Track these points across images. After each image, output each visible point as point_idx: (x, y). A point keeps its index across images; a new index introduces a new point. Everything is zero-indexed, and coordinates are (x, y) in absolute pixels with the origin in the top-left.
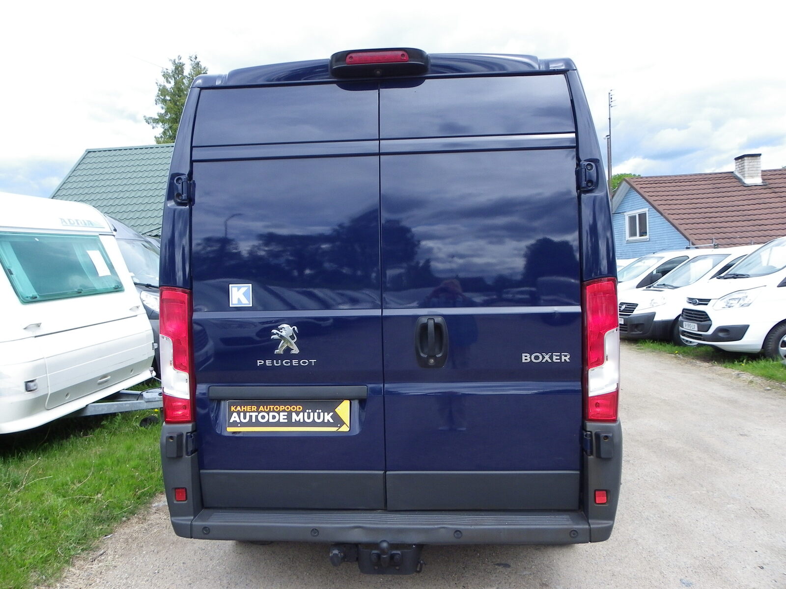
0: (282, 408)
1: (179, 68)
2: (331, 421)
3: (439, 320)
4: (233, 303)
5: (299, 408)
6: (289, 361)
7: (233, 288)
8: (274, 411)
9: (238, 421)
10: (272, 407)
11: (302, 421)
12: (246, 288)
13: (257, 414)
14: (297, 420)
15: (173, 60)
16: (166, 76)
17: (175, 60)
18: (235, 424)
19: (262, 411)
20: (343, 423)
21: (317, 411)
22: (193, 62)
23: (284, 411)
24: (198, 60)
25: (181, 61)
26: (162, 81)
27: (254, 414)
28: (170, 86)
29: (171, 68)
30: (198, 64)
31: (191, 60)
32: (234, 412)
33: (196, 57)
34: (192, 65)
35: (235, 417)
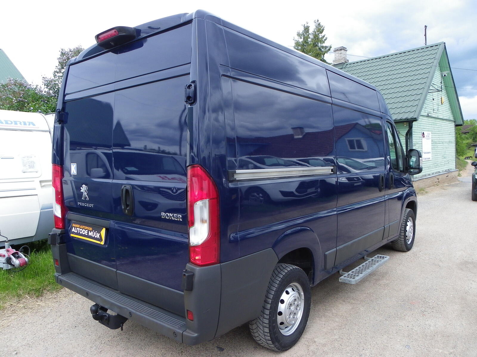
1: (307, 29)
3: (128, 187)
15: (303, 25)
16: (299, 35)
17: (304, 25)
22: (316, 24)
24: (319, 22)
25: (308, 25)
26: (297, 38)
28: (301, 40)
29: (301, 30)
30: (319, 24)
31: (315, 23)
33: (318, 20)
34: (315, 25)
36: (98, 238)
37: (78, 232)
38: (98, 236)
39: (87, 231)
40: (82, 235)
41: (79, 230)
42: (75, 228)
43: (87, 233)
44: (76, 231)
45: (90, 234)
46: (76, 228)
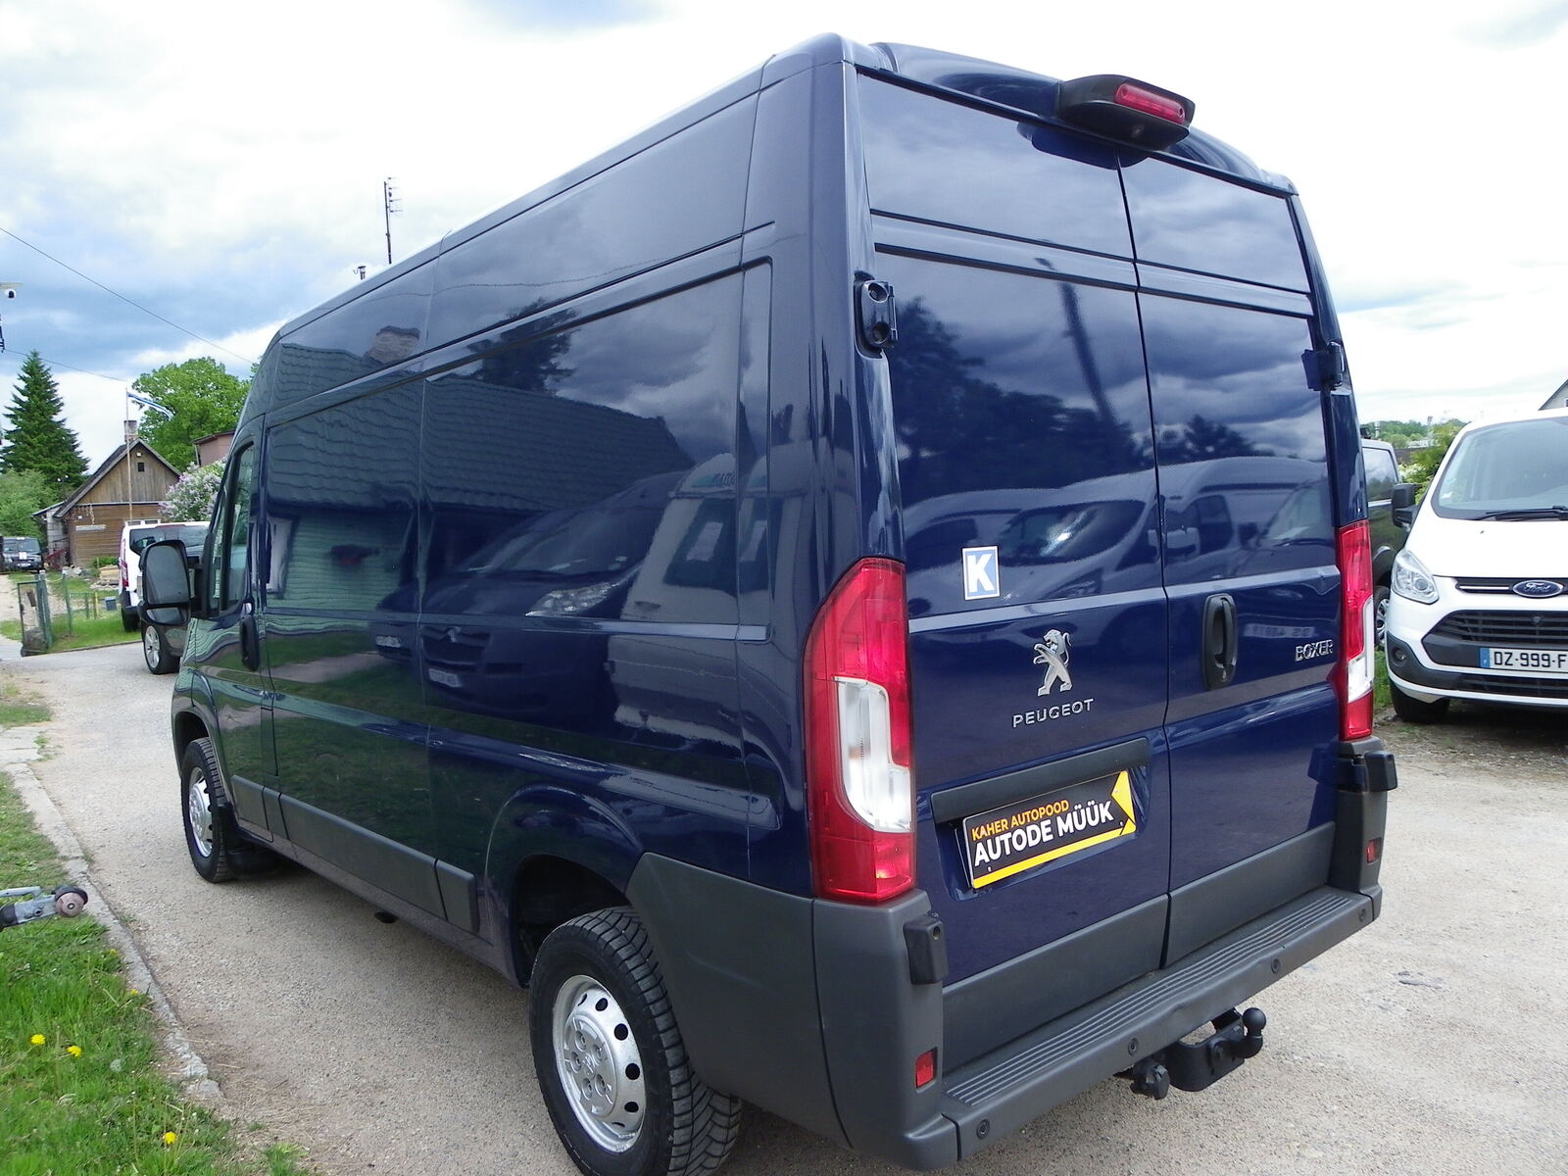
0: (1041, 812)
2: (1111, 818)
4: (971, 591)
5: (1063, 805)
6: (1057, 708)
7: (969, 557)
8: (1032, 823)
9: (987, 860)
10: (1027, 813)
11: (1072, 831)
12: (990, 555)
13: (1009, 835)
14: (1066, 831)
18: (983, 869)
19: (1016, 828)
20: (1125, 818)
21: (1089, 804)
23: (1045, 817)
27: (1005, 837)
32: (978, 841)
35: (981, 856)
36: (1103, 821)
37: (1008, 852)
38: (1104, 813)
39: (1048, 822)
40: (1030, 852)
41: (1010, 840)
42: (989, 842)
43: (1049, 830)
44: (995, 852)
45: (1064, 827)
46: (993, 837)
